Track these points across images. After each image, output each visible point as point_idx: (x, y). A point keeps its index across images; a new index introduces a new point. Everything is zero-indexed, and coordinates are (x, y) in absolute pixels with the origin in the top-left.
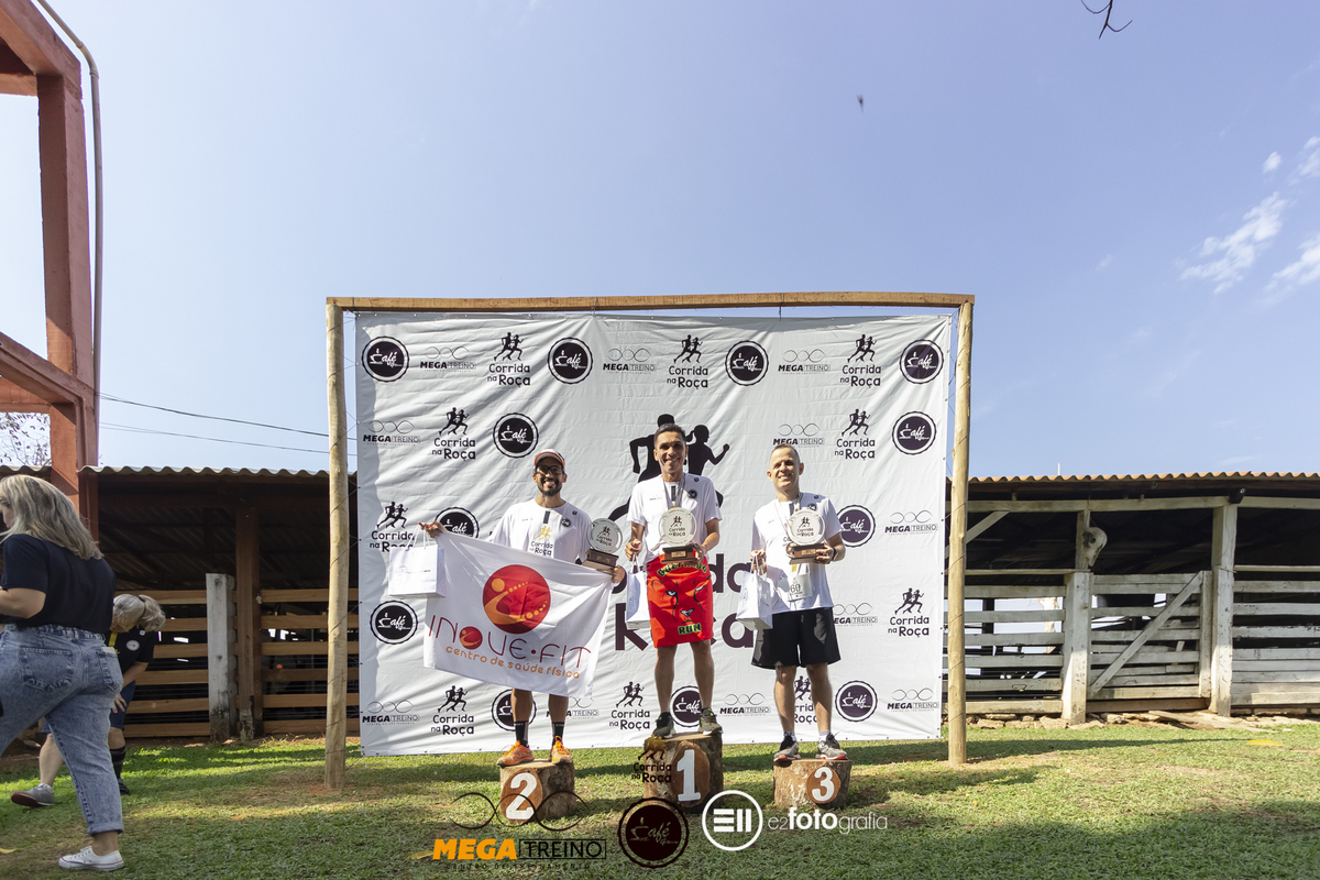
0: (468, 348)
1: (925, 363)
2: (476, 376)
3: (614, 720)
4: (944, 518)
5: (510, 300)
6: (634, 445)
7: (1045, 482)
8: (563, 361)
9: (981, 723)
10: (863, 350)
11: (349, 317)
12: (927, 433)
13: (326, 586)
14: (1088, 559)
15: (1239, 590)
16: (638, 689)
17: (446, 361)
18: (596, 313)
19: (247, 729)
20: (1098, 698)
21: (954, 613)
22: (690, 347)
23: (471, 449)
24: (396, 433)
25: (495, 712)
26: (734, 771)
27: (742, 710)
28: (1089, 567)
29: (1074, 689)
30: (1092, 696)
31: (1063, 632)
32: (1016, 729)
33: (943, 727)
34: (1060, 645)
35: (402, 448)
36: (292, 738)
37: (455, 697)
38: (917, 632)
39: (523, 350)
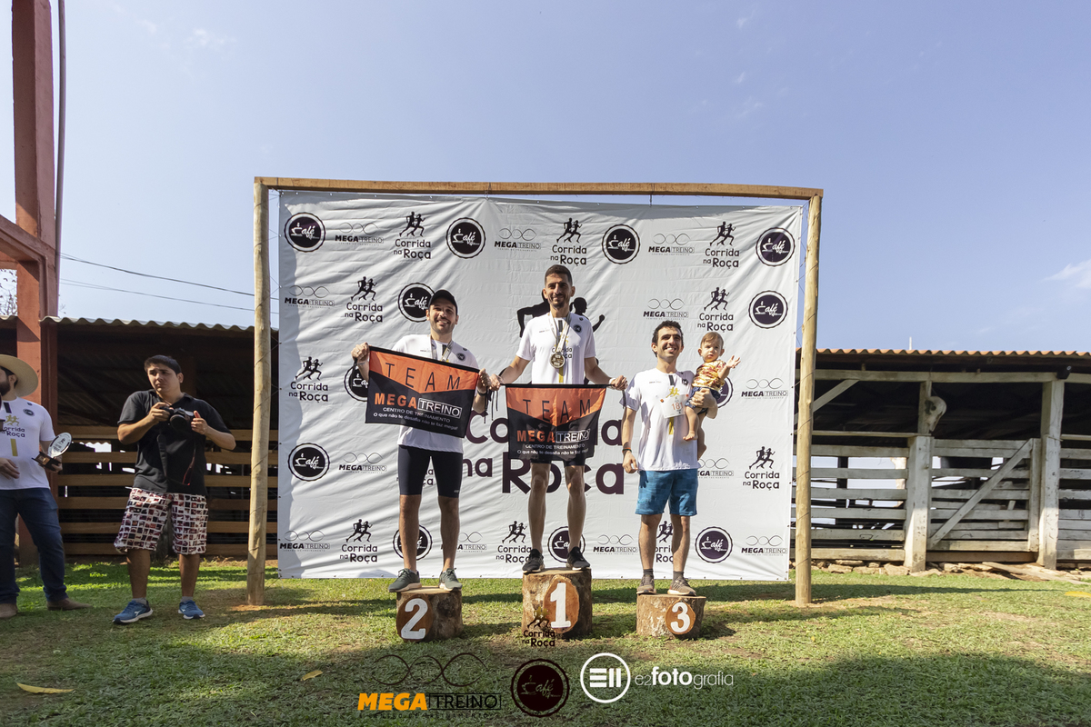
0: (377, 224)
1: (779, 248)
2: (384, 249)
3: (500, 554)
4: (794, 385)
5: (414, 184)
6: (521, 313)
7: (890, 355)
9: (832, 567)
10: (723, 235)
11: (274, 195)
12: (780, 310)
14: (929, 425)
15: (1065, 456)
16: (522, 527)
17: (357, 235)
18: (489, 196)
20: (937, 549)
21: (801, 470)
22: (571, 229)
23: (378, 313)
24: (313, 297)
25: (396, 544)
26: (605, 603)
27: (613, 549)
28: (930, 432)
29: (915, 540)
30: (931, 547)
31: (906, 488)
32: (862, 574)
33: (791, 570)
34: (904, 500)
35: (319, 310)
36: (222, 559)
37: (362, 529)
38: (769, 485)
39: (425, 228)
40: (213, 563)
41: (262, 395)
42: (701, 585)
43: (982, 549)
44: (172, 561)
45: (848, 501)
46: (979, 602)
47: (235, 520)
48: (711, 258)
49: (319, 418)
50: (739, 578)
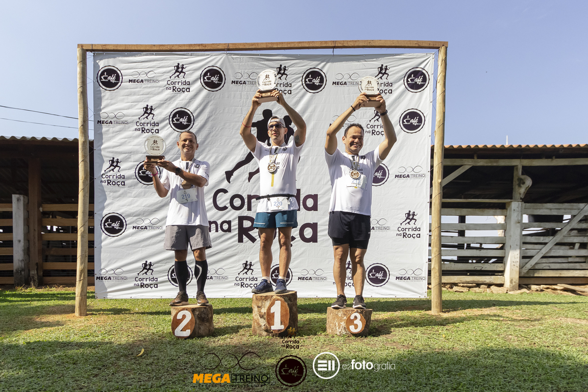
1: (419, 81)
2: (160, 87)
3: (237, 282)
4: (429, 170)
5: (179, 45)
7: (494, 149)
8: (208, 79)
9: (455, 288)
10: (382, 73)
11: (90, 55)
12: (420, 121)
14: (520, 194)
16: (251, 265)
17: (143, 79)
18: (228, 52)
19: (34, 281)
20: (526, 276)
21: (435, 226)
22: (282, 71)
23: (156, 128)
25: (170, 276)
26: (306, 313)
27: (311, 278)
28: (521, 199)
29: (511, 270)
30: (522, 275)
31: (505, 236)
32: (476, 292)
33: (429, 290)
34: (504, 244)
35: (119, 127)
36: (59, 286)
37: (147, 267)
38: (414, 236)
39: (186, 73)
40: (53, 289)
41: (84, 183)
42: (369, 301)
43: (557, 276)
44: (27, 288)
45: (466, 245)
46: (555, 311)
49: (119, 196)
50: (394, 297)
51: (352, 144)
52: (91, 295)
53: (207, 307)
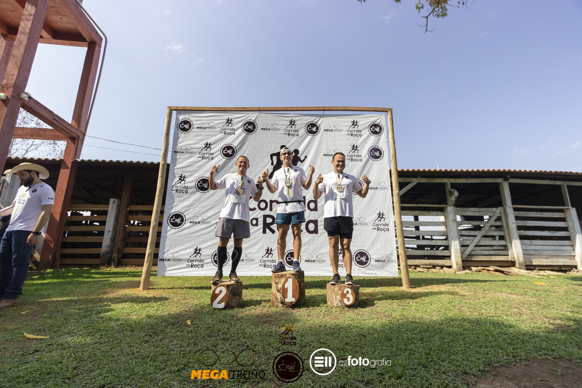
0: (214, 123)
1: (377, 130)
2: (216, 132)
3: (261, 264)
4: (390, 185)
6: (272, 156)
7: (430, 172)
8: (247, 127)
9: (418, 269)
10: (354, 125)
12: (381, 153)
13: (153, 204)
14: (452, 201)
15: (517, 215)
16: (271, 251)
17: (206, 127)
18: (259, 112)
19: (114, 262)
20: (466, 260)
21: (398, 223)
22: (292, 123)
23: (212, 156)
25: (213, 259)
26: (311, 288)
27: (314, 261)
29: (456, 256)
30: (464, 259)
31: (447, 230)
32: (433, 272)
33: (399, 271)
34: (447, 236)
35: (187, 155)
36: (132, 266)
37: (197, 251)
38: (384, 230)
39: (233, 123)
40: (128, 268)
41: (160, 191)
42: (357, 279)
43: (488, 260)
44: (108, 267)
45: (421, 237)
46: (492, 287)
47: (140, 247)
48: (350, 133)
49: (183, 200)
50: (375, 276)
51: (338, 166)
52: (154, 273)
53: (239, 284)
